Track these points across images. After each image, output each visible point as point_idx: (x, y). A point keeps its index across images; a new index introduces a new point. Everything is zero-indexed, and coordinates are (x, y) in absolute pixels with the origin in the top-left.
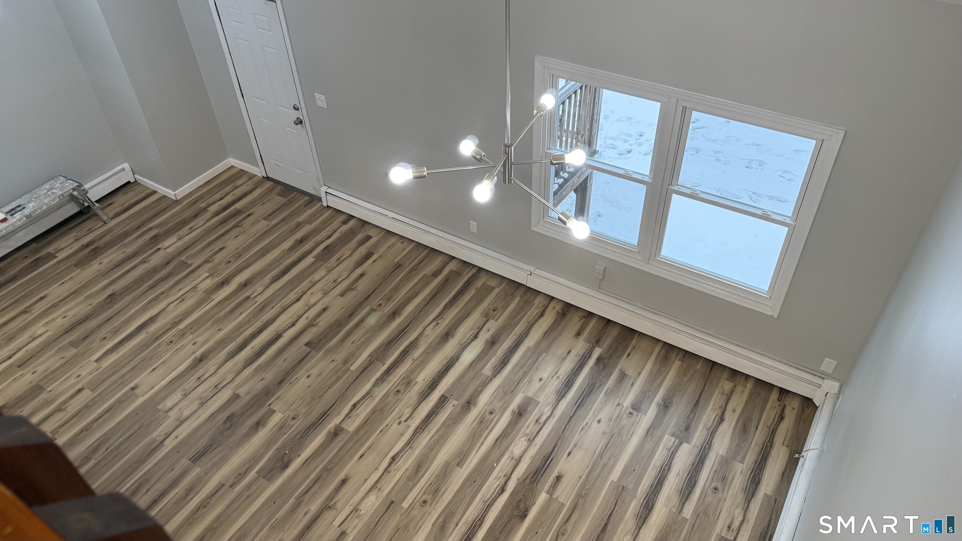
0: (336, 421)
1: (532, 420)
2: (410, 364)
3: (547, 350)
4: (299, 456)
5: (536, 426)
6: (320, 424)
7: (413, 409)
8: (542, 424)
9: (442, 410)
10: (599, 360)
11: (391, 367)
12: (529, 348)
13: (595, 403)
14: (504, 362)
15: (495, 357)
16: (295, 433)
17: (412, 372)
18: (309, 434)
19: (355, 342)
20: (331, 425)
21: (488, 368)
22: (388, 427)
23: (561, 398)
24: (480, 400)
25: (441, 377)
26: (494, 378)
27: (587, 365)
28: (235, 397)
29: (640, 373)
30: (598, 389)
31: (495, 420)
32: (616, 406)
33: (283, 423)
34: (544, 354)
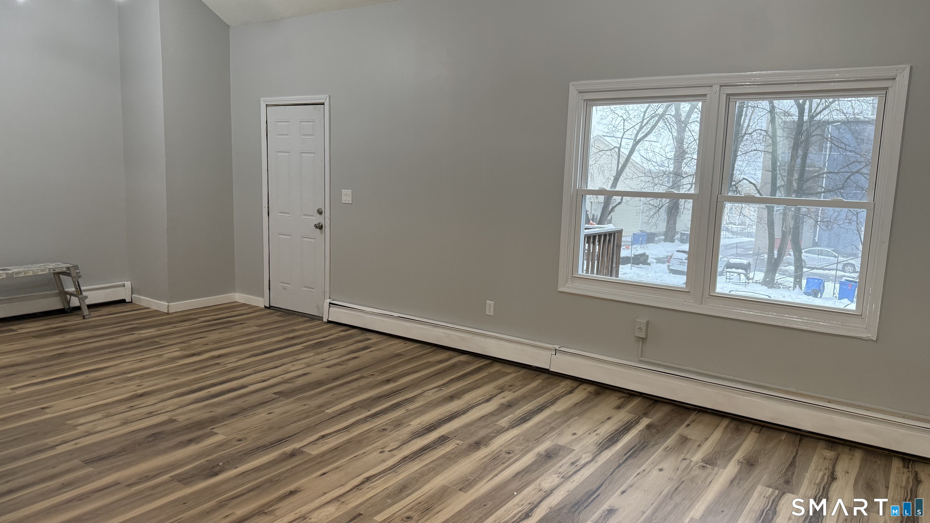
0: (297, 445)
1: (566, 462)
2: (403, 413)
3: (580, 415)
4: (236, 468)
5: (573, 467)
6: (273, 447)
7: (402, 443)
8: (581, 466)
9: (440, 447)
10: (649, 427)
11: (378, 412)
12: (556, 412)
13: (652, 456)
14: (524, 419)
15: (513, 415)
16: (238, 451)
17: (404, 418)
18: (255, 452)
19: (335, 395)
20: (289, 448)
21: (504, 421)
22: (364, 455)
23: (604, 449)
24: (494, 442)
25: (442, 424)
26: (512, 428)
27: (634, 428)
28: (171, 421)
29: (707, 439)
30: (653, 446)
31: (514, 459)
32: (682, 460)
33: (225, 442)
34: (576, 418)
